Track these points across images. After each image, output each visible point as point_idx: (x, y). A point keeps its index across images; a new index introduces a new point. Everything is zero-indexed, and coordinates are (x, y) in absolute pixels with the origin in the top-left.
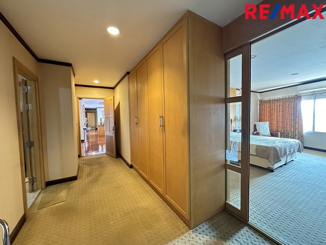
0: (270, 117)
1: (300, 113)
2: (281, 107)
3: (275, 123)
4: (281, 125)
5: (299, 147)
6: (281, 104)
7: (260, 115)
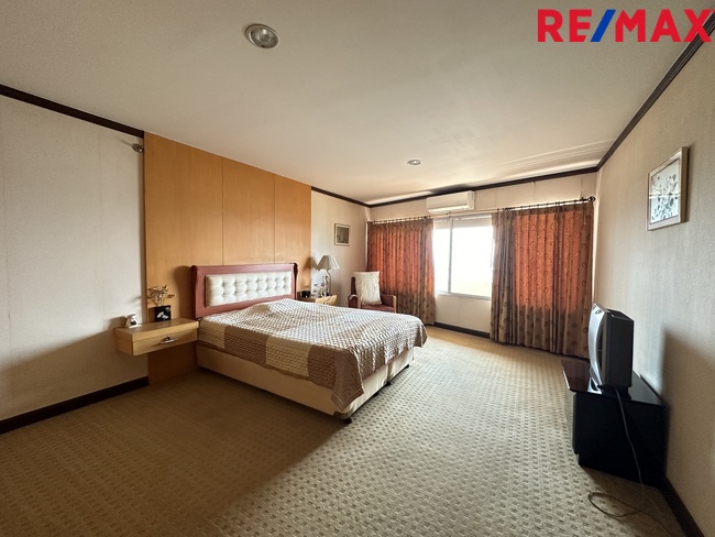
0: (386, 260)
1: (430, 255)
2: (402, 239)
3: (392, 274)
4: (402, 279)
5: (418, 333)
6: (403, 234)
7: (370, 255)
